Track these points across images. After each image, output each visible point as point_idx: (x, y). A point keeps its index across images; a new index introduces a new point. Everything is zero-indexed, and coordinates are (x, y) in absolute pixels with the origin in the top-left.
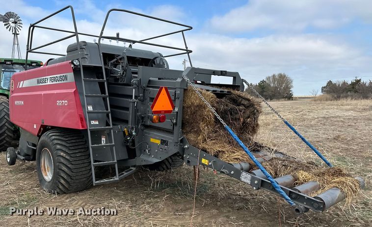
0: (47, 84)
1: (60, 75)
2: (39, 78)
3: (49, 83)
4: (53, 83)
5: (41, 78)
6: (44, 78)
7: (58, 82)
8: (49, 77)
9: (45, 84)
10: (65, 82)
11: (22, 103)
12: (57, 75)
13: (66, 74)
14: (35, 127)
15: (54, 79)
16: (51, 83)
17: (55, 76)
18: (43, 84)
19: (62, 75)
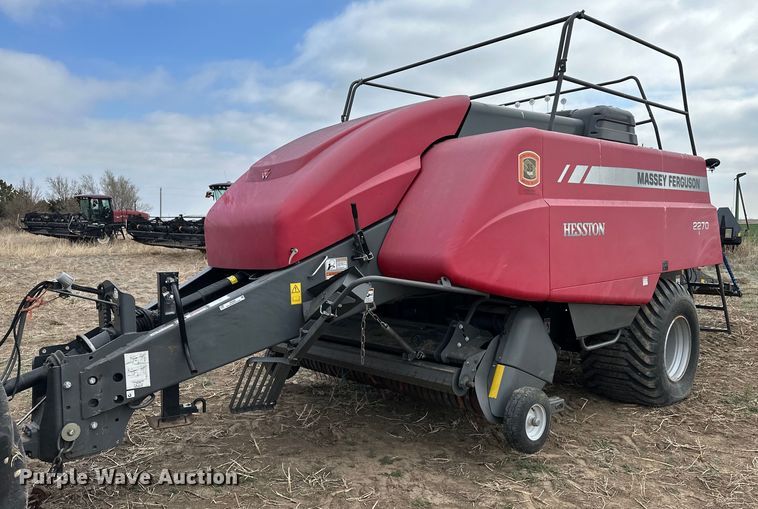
0: (662, 187)
1: (689, 176)
2: (645, 172)
3: (667, 187)
4: (676, 188)
5: (649, 172)
6: (658, 173)
7: (684, 189)
8: (668, 174)
9: (658, 187)
10: (695, 190)
11: (601, 228)
12: (684, 176)
13: (698, 177)
14: (645, 282)
15: (679, 182)
16: (672, 188)
17: (680, 176)
18: (654, 186)
19: (692, 177)
